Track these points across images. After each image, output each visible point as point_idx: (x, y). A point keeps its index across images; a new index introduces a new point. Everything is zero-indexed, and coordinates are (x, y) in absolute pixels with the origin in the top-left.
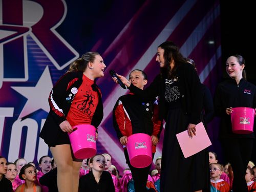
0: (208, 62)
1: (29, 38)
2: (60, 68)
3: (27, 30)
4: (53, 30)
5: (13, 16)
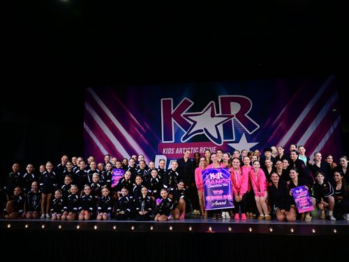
0: (333, 124)
1: (234, 120)
2: (250, 133)
3: (233, 116)
4: (246, 115)
5: (226, 110)
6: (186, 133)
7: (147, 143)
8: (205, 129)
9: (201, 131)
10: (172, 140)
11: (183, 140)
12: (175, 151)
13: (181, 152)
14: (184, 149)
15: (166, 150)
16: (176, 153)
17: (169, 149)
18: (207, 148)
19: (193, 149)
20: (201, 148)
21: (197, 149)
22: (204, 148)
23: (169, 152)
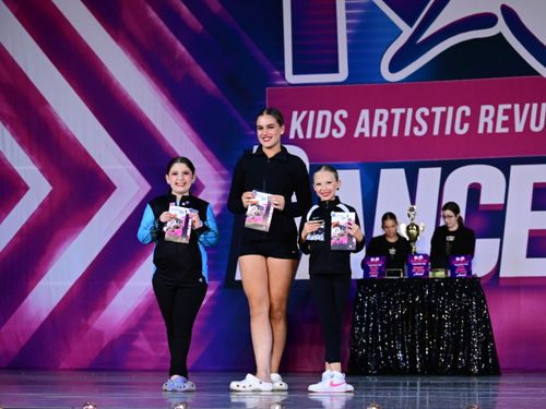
6: (407, 31)
7: (210, 84)
8: (507, 12)
9: (487, 20)
10: (335, 70)
11: (394, 67)
12: (351, 123)
13: (380, 128)
14: (398, 112)
15: (307, 116)
16: (356, 135)
17: (321, 113)
18: (517, 107)
19: (442, 113)
20: (484, 108)
21: (464, 112)
22: (502, 107)
23: (323, 131)
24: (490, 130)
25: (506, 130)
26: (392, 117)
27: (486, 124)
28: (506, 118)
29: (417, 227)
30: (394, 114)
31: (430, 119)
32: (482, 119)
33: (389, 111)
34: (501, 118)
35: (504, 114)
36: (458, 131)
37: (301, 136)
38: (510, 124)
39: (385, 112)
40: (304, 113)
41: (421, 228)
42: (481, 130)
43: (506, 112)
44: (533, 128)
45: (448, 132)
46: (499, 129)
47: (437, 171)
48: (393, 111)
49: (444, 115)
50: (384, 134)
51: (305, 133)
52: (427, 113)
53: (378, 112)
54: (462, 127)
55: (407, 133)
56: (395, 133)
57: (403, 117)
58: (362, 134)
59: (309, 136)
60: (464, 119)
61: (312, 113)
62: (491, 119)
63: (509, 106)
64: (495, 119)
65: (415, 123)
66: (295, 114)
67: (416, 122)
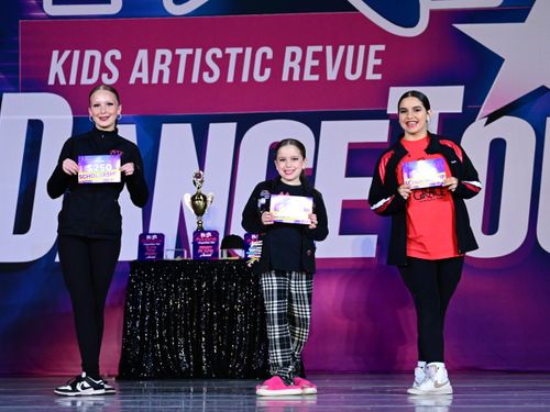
13: (161, 73)
14: (183, 53)
15: (70, 58)
16: (132, 81)
17: (88, 54)
18: (329, 49)
19: (238, 55)
20: (289, 50)
21: (264, 55)
22: (311, 49)
23: (90, 76)
24: (296, 77)
25: (316, 78)
26: (176, 59)
27: (291, 70)
28: (316, 63)
29: (205, 197)
30: (179, 56)
31: (223, 63)
32: (287, 64)
33: (173, 52)
34: (310, 63)
35: (314, 58)
36: (257, 78)
37: (63, 81)
38: (320, 70)
39: (168, 53)
40: (67, 53)
41: (209, 199)
42: (285, 77)
43: (316, 56)
44: (349, 76)
45: (245, 78)
46: (308, 77)
47: (233, 126)
48: (178, 51)
49: (240, 58)
50: (166, 80)
51: (67, 78)
52: (219, 55)
53: (159, 53)
54: (262, 73)
55: (195, 79)
56: (180, 79)
57: (190, 59)
58: (139, 80)
59: (73, 81)
60: (265, 63)
61: (77, 53)
62: (298, 63)
63: (319, 49)
64: (302, 64)
65: (204, 67)
66: (55, 53)
67: (206, 65)
